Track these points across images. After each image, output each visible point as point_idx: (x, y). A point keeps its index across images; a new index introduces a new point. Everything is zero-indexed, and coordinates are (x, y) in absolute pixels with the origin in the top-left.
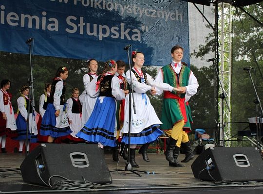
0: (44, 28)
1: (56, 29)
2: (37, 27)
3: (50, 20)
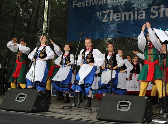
0: (136, 18)
1: (144, 17)
2: (132, 18)
3: (139, 12)
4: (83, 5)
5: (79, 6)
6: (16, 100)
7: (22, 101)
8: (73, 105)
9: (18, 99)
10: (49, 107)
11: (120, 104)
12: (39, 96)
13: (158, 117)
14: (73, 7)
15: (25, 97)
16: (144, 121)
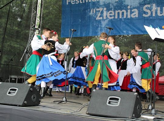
0: (129, 17)
4: (77, 2)
5: (72, 3)
6: (7, 94)
7: (14, 95)
8: (64, 99)
9: (9, 93)
10: (40, 101)
11: (110, 100)
12: (30, 90)
13: (146, 113)
14: (67, 4)
15: (17, 91)
16: (133, 116)
